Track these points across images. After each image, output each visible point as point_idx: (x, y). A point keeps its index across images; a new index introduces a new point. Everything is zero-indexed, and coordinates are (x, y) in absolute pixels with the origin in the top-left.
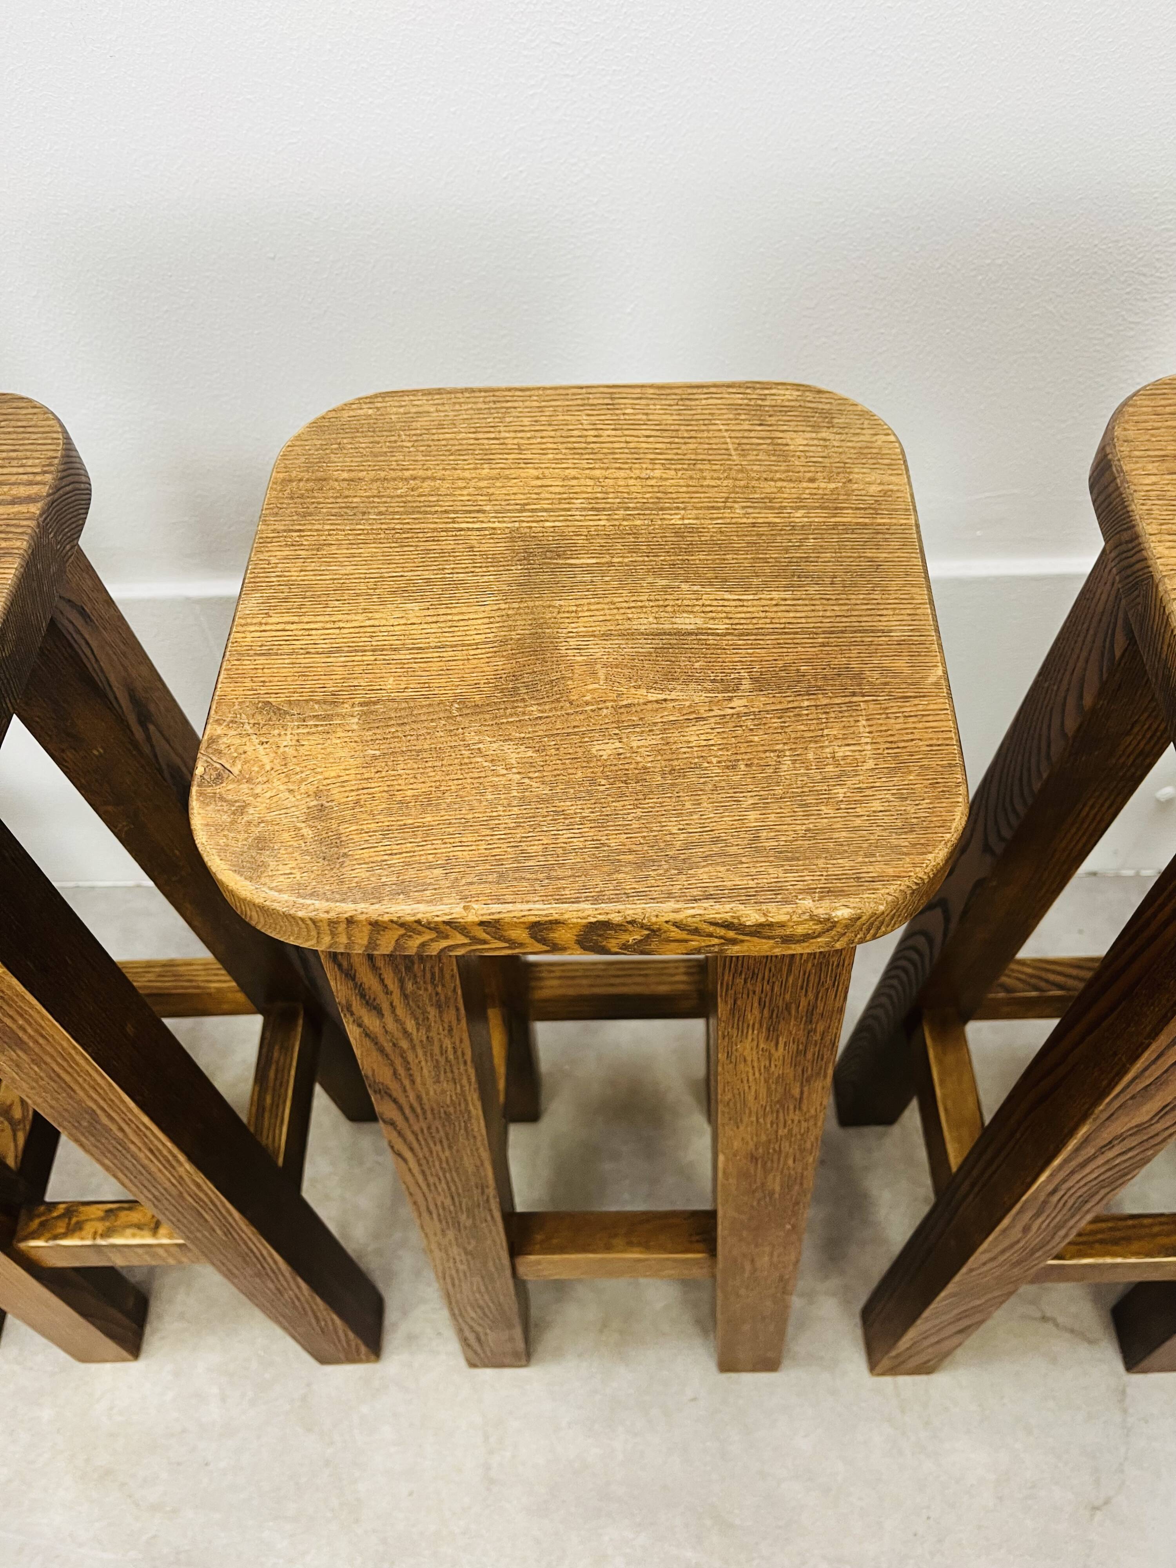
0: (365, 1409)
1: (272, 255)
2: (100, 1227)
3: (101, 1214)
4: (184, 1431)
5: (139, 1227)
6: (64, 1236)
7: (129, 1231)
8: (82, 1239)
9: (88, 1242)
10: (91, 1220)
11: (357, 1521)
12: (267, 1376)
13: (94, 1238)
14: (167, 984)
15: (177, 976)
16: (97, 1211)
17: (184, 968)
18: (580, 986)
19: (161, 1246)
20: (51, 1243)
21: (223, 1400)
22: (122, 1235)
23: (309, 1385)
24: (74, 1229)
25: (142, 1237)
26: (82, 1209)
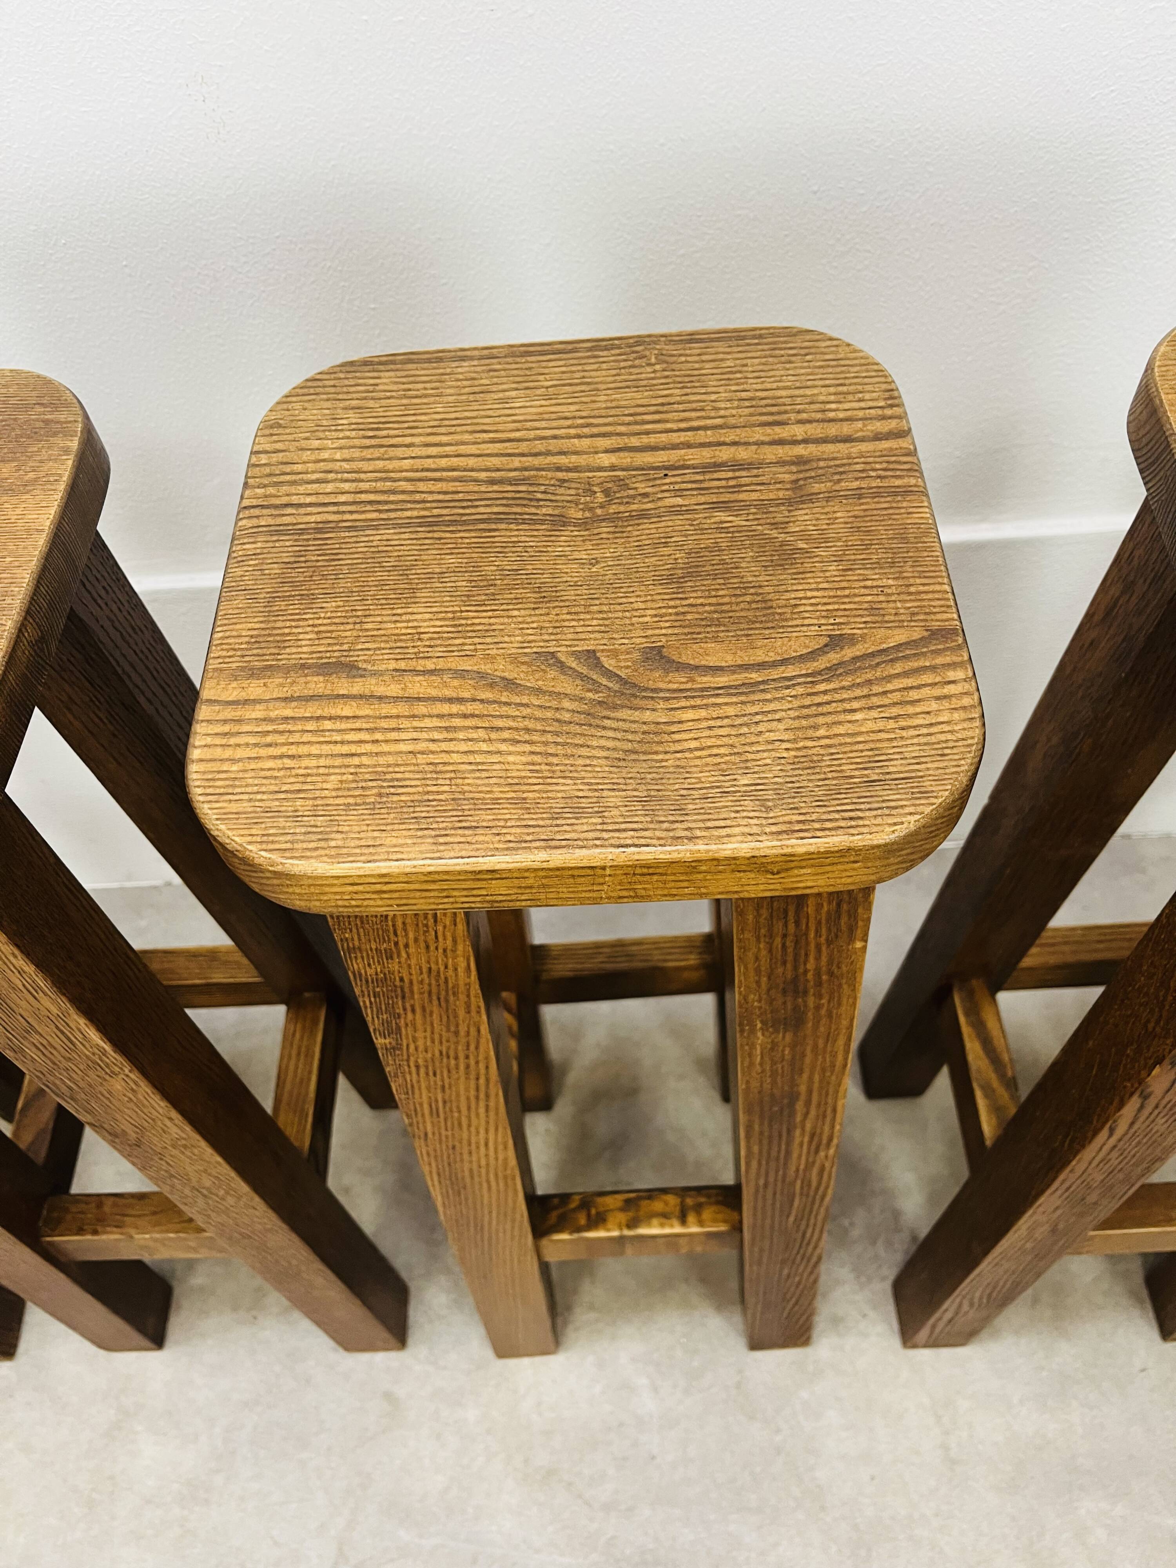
0: (805, 1394)
1: (815, 188)
2: (622, 1217)
3: (620, 1204)
4: (621, 1425)
5: (665, 1216)
6: (589, 1227)
7: (655, 1221)
8: (608, 1230)
9: (615, 1233)
10: (612, 1210)
11: (823, 1508)
12: (695, 1364)
13: (621, 1229)
14: (623, 965)
15: (630, 956)
16: (611, 1202)
17: (634, 948)
18: (1063, 953)
19: (690, 1235)
20: (575, 1236)
21: (655, 1390)
22: (649, 1225)
23: (740, 1372)
24: (598, 1221)
25: (672, 1226)
26: (600, 1200)
